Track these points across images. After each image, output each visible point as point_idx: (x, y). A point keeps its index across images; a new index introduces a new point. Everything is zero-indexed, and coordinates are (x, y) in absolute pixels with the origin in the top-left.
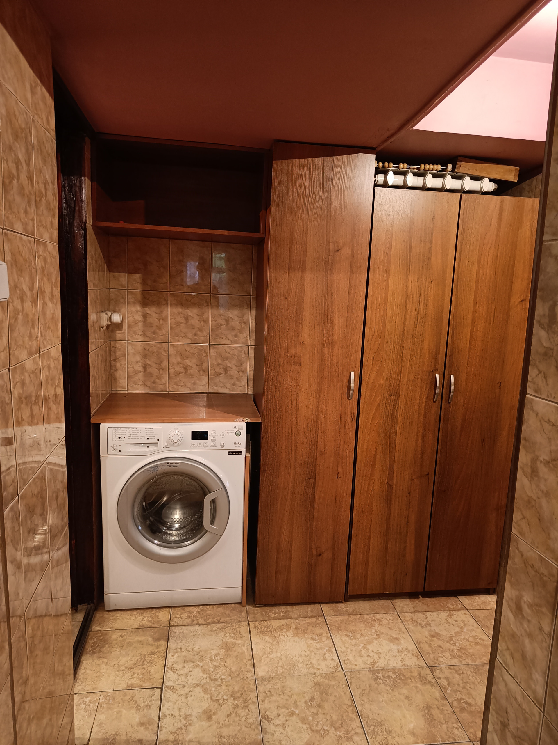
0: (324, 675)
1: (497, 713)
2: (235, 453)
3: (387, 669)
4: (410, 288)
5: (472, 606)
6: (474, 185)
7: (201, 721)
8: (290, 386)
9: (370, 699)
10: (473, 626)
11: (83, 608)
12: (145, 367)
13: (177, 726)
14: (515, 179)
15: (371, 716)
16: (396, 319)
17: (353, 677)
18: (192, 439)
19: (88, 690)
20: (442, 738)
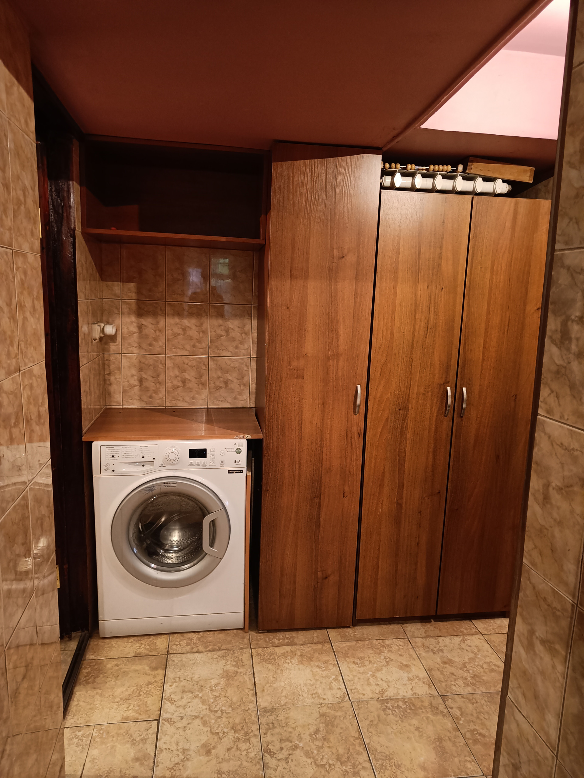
0: (330, 705)
1: (508, 754)
2: (235, 472)
3: (396, 699)
4: (419, 297)
5: (487, 630)
6: (487, 187)
7: (200, 756)
8: (293, 401)
9: (378, 730)
10: (488, 651)
11: (77, 635)
12: (141, 381)
13: (174, 761)
14: (529, 180)
15: (379, 749)
16: (405, 329)
17: (361, 708)
18: (190, 457)
19: (81, 724)
20: (454, 772)
